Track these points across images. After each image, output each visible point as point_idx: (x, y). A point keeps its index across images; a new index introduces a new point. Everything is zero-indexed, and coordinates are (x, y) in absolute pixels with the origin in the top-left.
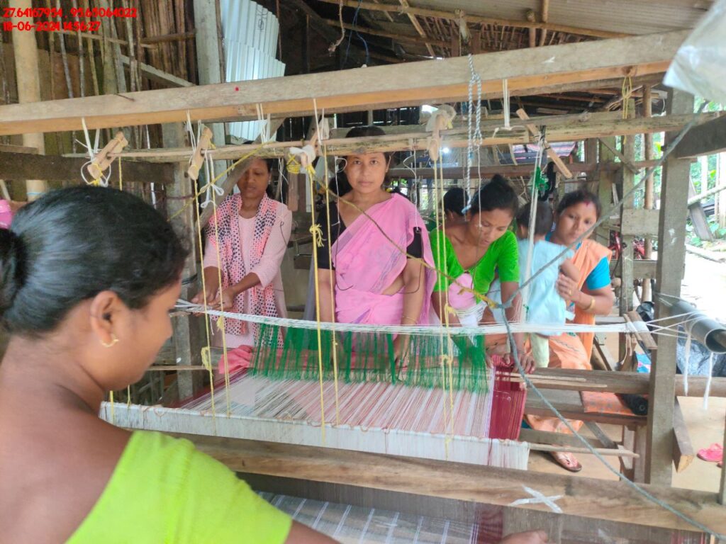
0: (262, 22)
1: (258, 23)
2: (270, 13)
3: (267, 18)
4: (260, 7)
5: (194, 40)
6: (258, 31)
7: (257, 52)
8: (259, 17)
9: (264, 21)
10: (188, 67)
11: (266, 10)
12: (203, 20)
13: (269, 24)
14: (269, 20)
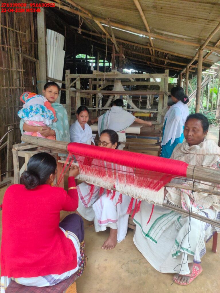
0: (57, 38)
1: (55, 38)
2: (60, 34)
3: (59, 36)
4: (56, 32)
5: (37, 45)
6: (55, 41)
7: (55, 48)
8: (55, 36)
9: (58, 37)
10: (35, 53)
11: (58, 33)
12: (41, 39)
13: (60, 38)
14: (60, 37)
